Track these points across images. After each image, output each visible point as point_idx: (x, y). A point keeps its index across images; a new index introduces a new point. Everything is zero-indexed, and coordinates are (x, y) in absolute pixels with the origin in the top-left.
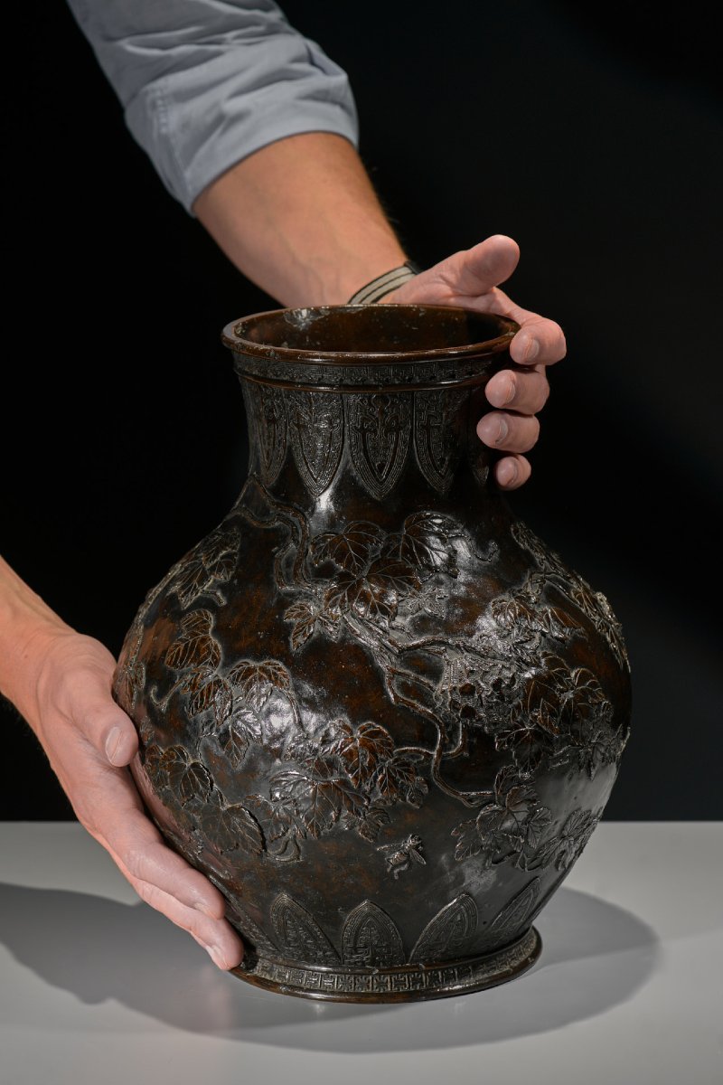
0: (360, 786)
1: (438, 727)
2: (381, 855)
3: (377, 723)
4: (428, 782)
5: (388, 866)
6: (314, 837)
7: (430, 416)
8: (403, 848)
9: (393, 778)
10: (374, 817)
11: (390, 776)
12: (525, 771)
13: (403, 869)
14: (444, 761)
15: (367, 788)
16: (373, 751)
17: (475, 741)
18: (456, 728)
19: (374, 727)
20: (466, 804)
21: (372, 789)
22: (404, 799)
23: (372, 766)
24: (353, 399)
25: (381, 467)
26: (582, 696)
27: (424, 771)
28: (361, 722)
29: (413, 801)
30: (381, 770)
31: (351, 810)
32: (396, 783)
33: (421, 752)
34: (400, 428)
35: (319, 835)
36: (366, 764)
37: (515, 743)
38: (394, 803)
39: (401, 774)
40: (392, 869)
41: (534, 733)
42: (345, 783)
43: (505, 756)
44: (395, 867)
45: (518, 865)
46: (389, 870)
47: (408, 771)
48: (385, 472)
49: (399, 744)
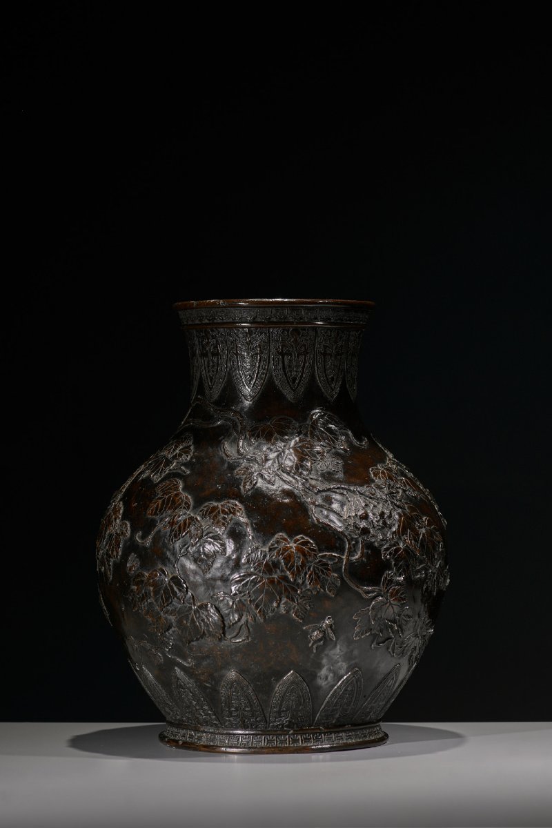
0: (295, 580)
1: (346, 540)
2: (306, 633)
3: (306, 536)
4: (342, 580)
5: (310, 642)
6: (260, 619)
7: (325, 347)
8: (322, 627)
9: (318, 574)
10: (304, 602)
11: (315, 573)
12: (400, 576)
13: (319, 644)
14: (349, 562)
15: (300, 581)
16: (304, 555)
17: (369, 552)
18: (357, 542)
19: (304, 538)
20: (364, 596)
21: (304, 582)
22: (325, 590)
23: (303, 565)
24: (276, 332)
25: (294, 379)
26: (430, 533)
27: (338, 570)
28: (295, 536)
29: (330, 591)
30: (309, 568)
31: (288, 597)
32: (319, 577)
33: (335, 556)
34: (307, 353)
35: (265, 618)
36: (300, 563)
37: (394, 555)
38: (318, 592)
39: (322, 571)
40: (313, 644)
41: (405, 550)
42: (285, 578)
43: (387, 565)
44: (315, 642)
45: (390, 650)
46: (310, 645)
47: (328, 569)
48: (297, 381)
49: (321, 551)
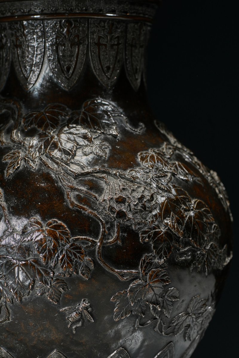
0: (47, 263)
1: (100, 224)
2: (63, 315)
3: (60, 220)
4: (95, 262)
5: (68, 324)
6: (18, 301)
7: (100, 38)
8: (78, 309)
9: (70, 257)
10: (57, 285)
11: (68, 257)
12: (160, 258)
13: (78, 325)
14: (104, 247)
15: (52, 265)
16: (56, 238)
17: (126, 235)
18: (112, 226)
19: (57, 222)
20: (120, 278)
21: (55, 265)
22: (77, 273)
23: (55, 249)
24: (51, 23)
25: (68, 69)
26: (199, 216)
27: (92, 253)
28: (48, 220)
29: (83, 275)
30: (62, 252)
31: (41, 280)
32: (71, 261)
33: (88, 240)
34: (81, 43)
35: (21, 300)
36: (52, 247)
37: (153, 238)
38: (71, 275)
39: (75, 255)
40: (71, 326)
41: (166, 233)
42: (37, 261)
43: (146, 248)
44: (73, 323)
45: (157, 329)
46: (69, 326)
47: (80, 253)
48: (71, 71)
49: (73, 234)
